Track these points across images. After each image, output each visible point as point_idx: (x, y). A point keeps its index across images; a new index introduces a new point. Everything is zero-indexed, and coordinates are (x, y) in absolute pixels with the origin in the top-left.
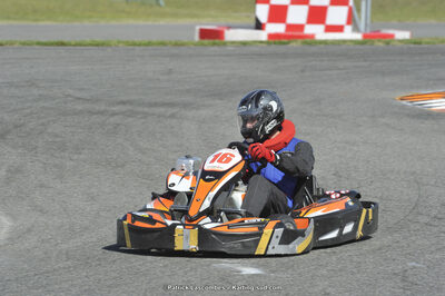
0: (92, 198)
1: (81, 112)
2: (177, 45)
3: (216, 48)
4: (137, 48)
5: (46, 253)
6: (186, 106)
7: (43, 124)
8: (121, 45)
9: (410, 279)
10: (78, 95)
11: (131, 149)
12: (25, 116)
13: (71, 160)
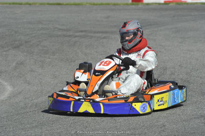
1: (60, 36)
2: (115, 5)
3: (133, 6)
7: (40, 41)
8: (88, 5)
10: (61, 27)
11: (80, 53)
12: (32, 37)
13: (49, 58)
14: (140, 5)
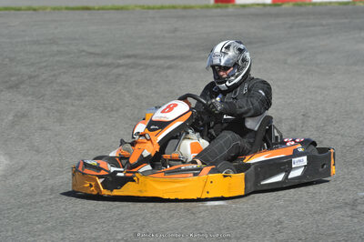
0: (85, 138)
1: (86, 66)
2: (185, 8)
3: (219, 10)
4: (150, 11)
5: (33, 189)
6: (183, 58)
7: (54, 75)
8: (137, 8)
9: (359, 208)
10: (92, 50)
12: (40, 68)
13: (73, 105)
14: (230, 9)
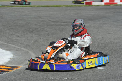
2: (79, 6)
8: (64, 6)
10: (53, 20)
12: (38, 26)
